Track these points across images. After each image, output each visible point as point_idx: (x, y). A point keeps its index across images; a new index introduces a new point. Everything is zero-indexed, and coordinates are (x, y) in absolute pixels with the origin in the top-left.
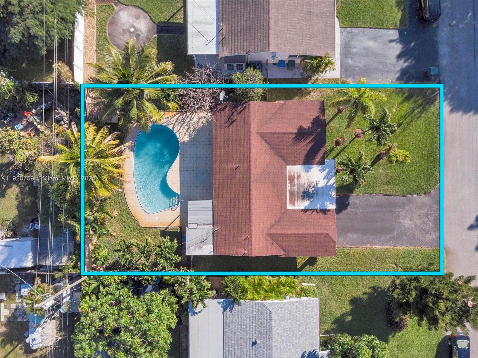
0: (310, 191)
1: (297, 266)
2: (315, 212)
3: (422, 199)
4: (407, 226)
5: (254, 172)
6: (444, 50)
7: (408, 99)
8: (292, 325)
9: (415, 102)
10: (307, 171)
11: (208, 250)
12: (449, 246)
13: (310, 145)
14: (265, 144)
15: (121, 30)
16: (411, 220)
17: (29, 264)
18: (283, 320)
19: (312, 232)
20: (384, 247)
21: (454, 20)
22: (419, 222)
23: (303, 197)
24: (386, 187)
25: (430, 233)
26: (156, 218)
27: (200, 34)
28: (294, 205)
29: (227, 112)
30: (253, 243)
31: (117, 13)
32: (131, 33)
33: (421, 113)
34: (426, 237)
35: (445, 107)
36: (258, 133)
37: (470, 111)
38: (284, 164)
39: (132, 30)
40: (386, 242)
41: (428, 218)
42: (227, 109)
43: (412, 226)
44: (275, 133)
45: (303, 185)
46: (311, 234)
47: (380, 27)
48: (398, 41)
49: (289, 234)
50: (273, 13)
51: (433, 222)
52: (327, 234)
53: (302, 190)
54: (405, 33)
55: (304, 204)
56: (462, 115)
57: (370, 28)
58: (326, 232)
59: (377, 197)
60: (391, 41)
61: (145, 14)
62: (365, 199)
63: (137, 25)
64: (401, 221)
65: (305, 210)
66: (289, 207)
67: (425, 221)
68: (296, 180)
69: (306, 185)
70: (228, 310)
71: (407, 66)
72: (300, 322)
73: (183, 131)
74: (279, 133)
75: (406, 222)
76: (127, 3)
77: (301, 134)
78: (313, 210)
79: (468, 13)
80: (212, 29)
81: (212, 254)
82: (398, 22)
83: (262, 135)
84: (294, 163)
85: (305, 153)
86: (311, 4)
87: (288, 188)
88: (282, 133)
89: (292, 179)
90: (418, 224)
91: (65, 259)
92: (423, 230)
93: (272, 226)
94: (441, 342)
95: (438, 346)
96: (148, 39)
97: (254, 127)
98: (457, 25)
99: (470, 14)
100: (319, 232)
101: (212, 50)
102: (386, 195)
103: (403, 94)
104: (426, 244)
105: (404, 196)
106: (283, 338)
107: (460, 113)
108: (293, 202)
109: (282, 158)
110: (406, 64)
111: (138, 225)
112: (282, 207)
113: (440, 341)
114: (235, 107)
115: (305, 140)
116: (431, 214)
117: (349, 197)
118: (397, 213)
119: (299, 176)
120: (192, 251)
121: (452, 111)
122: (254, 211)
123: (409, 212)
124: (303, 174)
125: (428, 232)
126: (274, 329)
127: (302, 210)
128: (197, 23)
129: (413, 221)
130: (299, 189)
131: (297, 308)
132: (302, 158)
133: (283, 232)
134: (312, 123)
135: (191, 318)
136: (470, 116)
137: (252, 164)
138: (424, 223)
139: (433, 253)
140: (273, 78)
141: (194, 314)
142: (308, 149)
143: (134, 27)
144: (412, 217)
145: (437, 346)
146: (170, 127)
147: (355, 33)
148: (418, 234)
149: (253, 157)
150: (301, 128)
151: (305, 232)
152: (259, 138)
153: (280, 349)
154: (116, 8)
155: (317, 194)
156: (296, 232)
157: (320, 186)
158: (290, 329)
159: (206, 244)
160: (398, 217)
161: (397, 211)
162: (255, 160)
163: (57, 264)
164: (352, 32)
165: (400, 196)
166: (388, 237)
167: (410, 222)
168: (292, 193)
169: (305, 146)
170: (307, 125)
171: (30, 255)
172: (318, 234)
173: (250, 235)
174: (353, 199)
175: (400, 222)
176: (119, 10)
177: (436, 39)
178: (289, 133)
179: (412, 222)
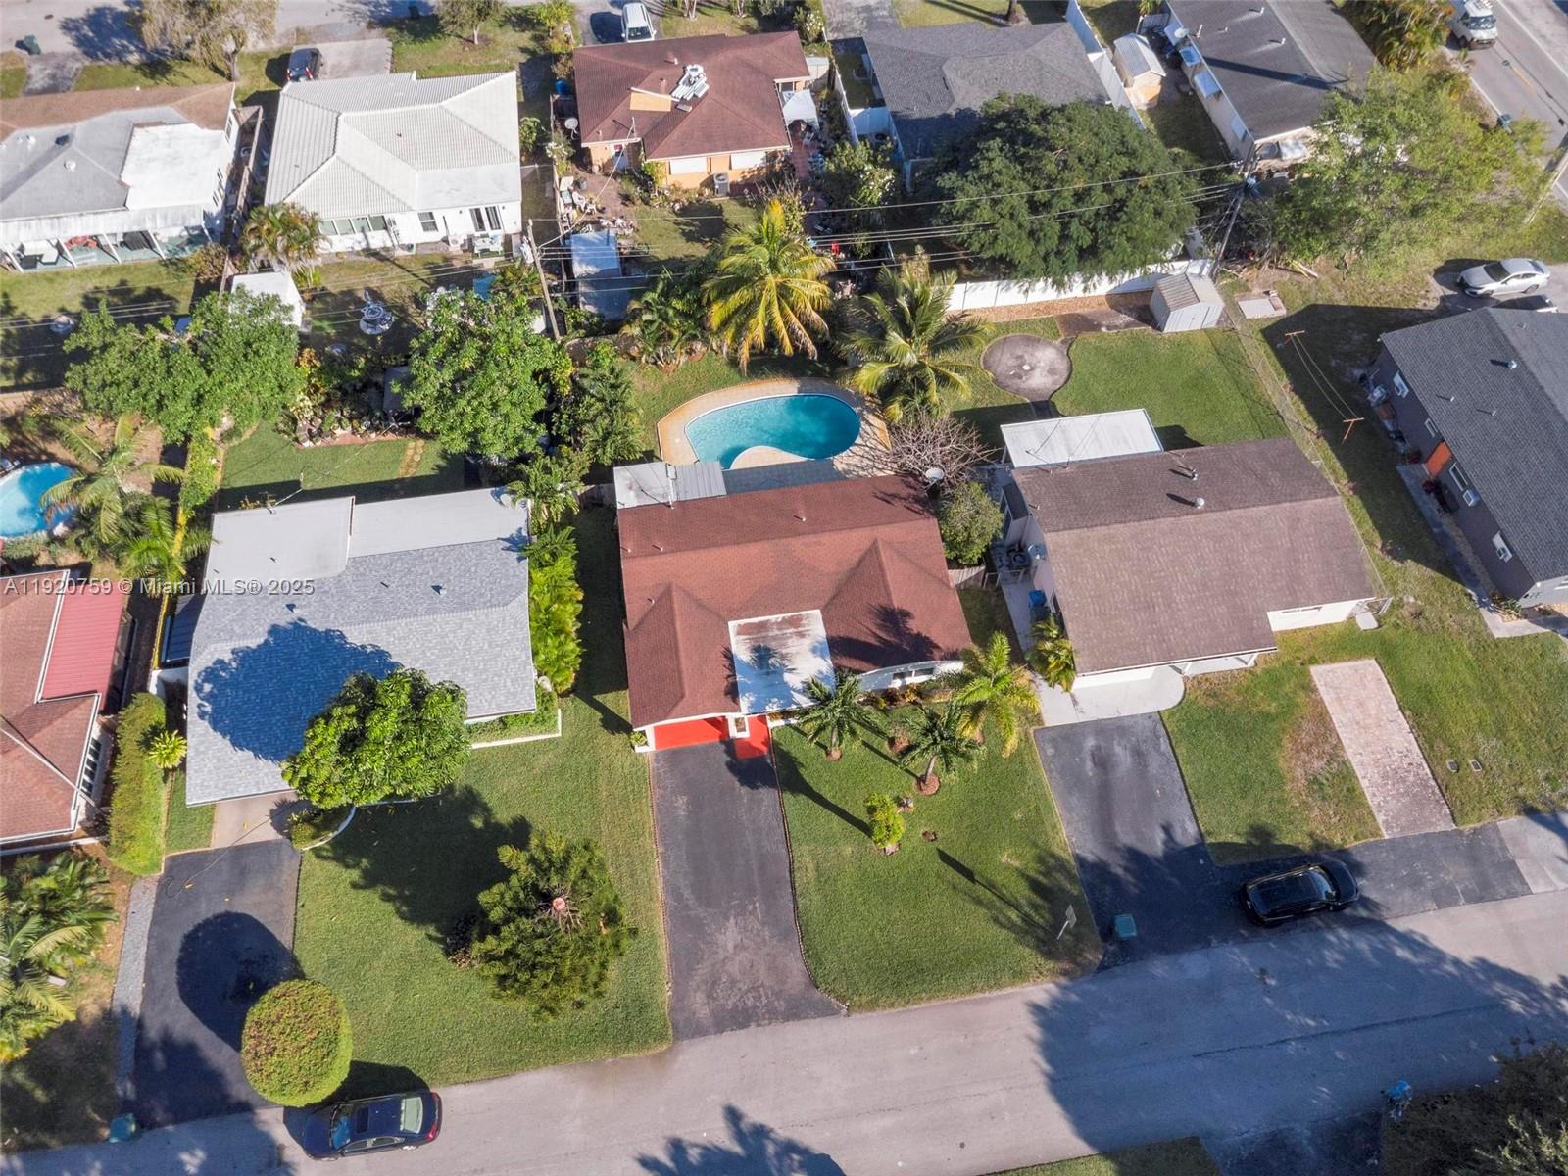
0: (772, 661)
1: (600, 693)
2: (728, 673)
3: (795, 968)
4: (721, 938)
5: (797, 545)
6: (1195, 965)
7: (1035, 886)
8: (477, 652)
9: (1034, 906)
10: (814, 650)
11: (625, 497)
12: (681, 1058)
13: (873, 641)
14: (856, 558)
15: (1019, 352)
16: (736, 947)
17: (579, 269)
18: (488, 631)
19: (684, 667)
20: (659, 888)
21: (1279, 980)
22: (734, 968)
23: (756, 649)
24: (811, 866)
25: (708, 1003)
26: (677, 441)
27: (1045, 441)
28: (739, 634)
29: (905, 492)
30: (650, 560)
31: (1049, 344)
32: (1020, 366)
33: (1011, 927)
34: (698, 994)
35: (1042, 990)
36: (875, 542)
37: (1050, 1061)
38: (823, 603)
39: (1026, 367)
40: (673, 890)
41: (748, 990)
42: (912, 491)
43: (720, 950)
44: (882, 569)
45: (784, 645)
46: (679, 665)
47: (1192, 796)
48: (1171, 844)
49: (674, 624)
50: (1121, 530)
51: (740, 1005)
52: (683, 696)
53: (773, 644)
54: (1201, 862)
55: (742, 651)
56: (1031, 1039)
57: (1182, 777)
58: (687, 693)
59: (784, 851)
60: (1167, 829)
61: (1062, 381)
62: (775, 823)
63: (1037, 372)
64: (732, 921)
65: (729, 655)
66: (733, 626)
67: (741, 985)
68: (791, 630)
69: (784, 651)
70: (508, 544)
71: (1116, 875)
72: (485, 670)
73: (856, 460)
74: (883, 576)
75: (729, 936)
76: (1072, 354)
77: (893, 618)
78: (732, 667)
79: (1314, 1018)
80: (1062, 457)
81: (619, 506)
82: (1221, 839)
83: (873, 550)
84: (827, 621)
85: (854, 635)
86: (1169, 605)
87: (773, 618)
88: (885, 581)
89: (795, 622)
90: (729, 967)
91: (591, 308)
92: (715, 983)
93: (688, 594)
94: (414, 1075)
95: (403, 1069)
96: (1018, 391)
97: (884, 532)
98: (1268, 991)
99: (1312, 1023)
100: (686, 681)
101: (1019, 461)
102: (791, 872)
103: (1044, 875)
104: (680, 995)
105: (797, 917)
106: (451, 636)
107: (1035, 1032)
108: (742, 631)
109: (834, 597)
110: (1120, 871)
111: (661, 416)
112: (730, 610)
113: (415, 1072)
114: (917, 500)
115: (880, 627)
116: (760, 996)
117: (773, 785)
118: (751, 907)
119: (801, 635)
120: (622, 477)
121: (1036, 1009)
122: (714, 554)
123: (759, 940)
124: (807, 643)
125: (709, 996)
126: (471, 614)
127: (728, 650)
128: (1064, 432)
129: (735, 953)
130: (775, 638)
131: (515, 660)
132: (842, 631)
133: (677, 613)
134: (919, 634)
135: (489, 490)
136: (1036, 1063)
137: (812, 538)
138: (733, 982)
139: (656, 1014)
140: (1006, 597)
141: (497, 495)
142: (863, 638)
143: (1032, 369)
144: (745, 948)
145: (402, 1065)
146: (858, 440)
147: (1159, 744)
148: (702, 970)
149: (826, 538)
150: (906, 615)
151: (682, 654)
152: (866, 544)
153: (426, 634)
154: (1058, 342)
155: (768, 674)
156: (680, 636)
157: (787, 677)
158: (470, 650)
159: (637, 496)
160: (741, 912)
161: (755, 908)
162: (819, 543)
163: (582, 299)
164: (1158, 738)
165: (795, 908)
166: (687, 893)
167: (730, 945)
168: (763, 626)
169: (866, 630)
170: (915, 626)
171: (592, 270)
172: (680, 679)
173: (664, 553)
174: (767, 795)
175: (728, 920)
176: (1055, 347)
177: (1214, 942)
178: (889, 594)
179: (731, 950)
